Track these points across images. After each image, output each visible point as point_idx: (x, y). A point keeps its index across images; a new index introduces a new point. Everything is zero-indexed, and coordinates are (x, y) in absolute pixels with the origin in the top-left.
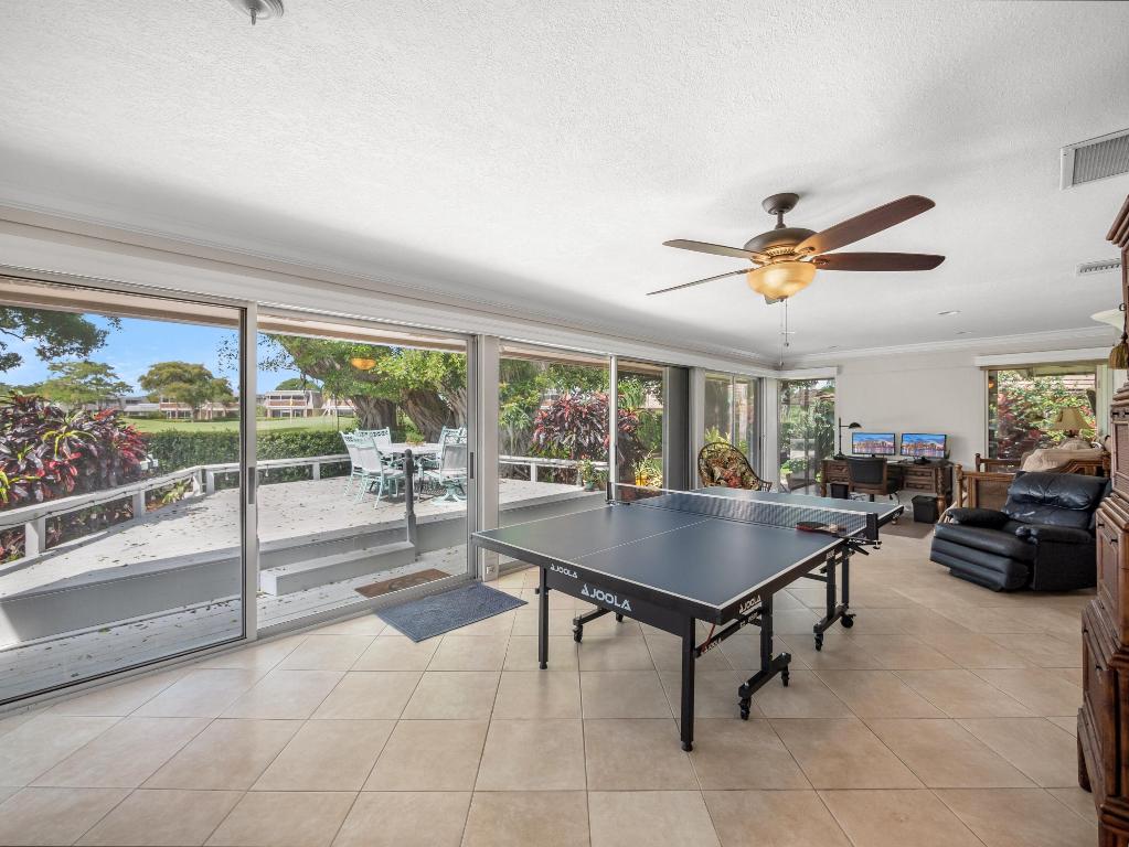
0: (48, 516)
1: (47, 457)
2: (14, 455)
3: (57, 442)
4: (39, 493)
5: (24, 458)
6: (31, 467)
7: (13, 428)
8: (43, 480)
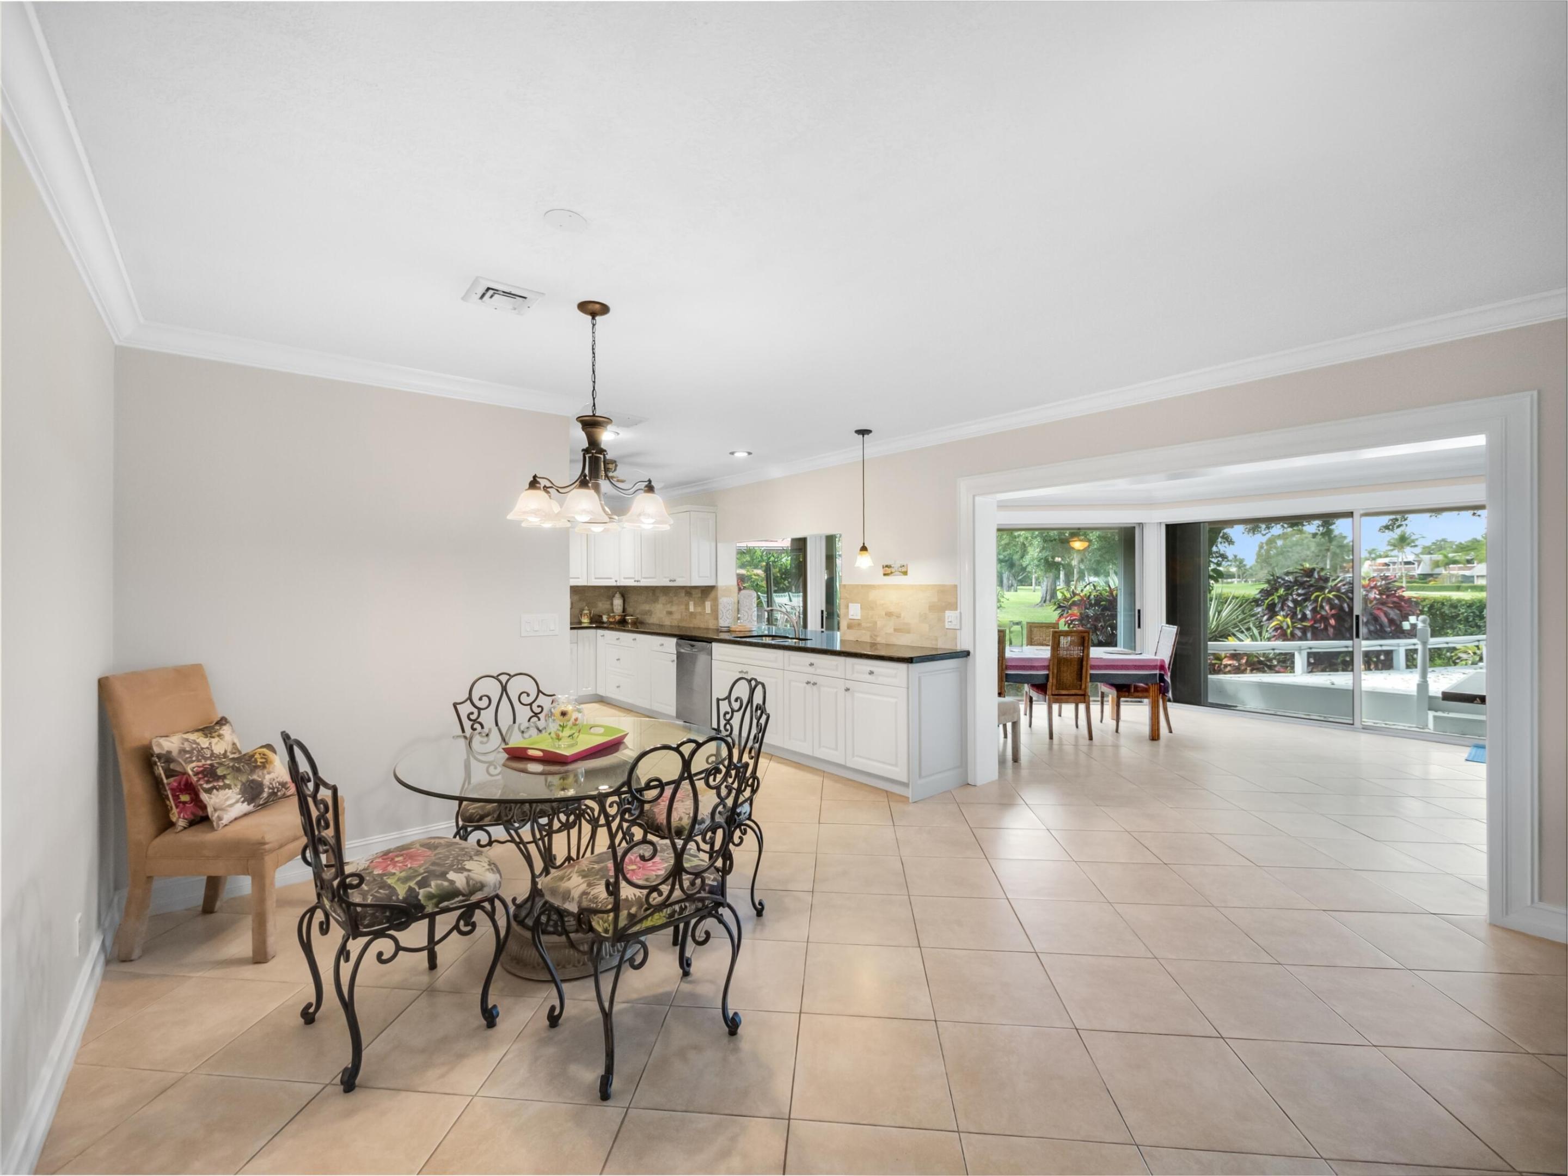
0: (1309, 651)
1: (1314, 610)
2: (1295, 608)
3: (1320, 599)
4: (1309, 635)
5: (1300, 610)
6: (1304, 617)
7: (1297, 589)
8: (1312, 626)
